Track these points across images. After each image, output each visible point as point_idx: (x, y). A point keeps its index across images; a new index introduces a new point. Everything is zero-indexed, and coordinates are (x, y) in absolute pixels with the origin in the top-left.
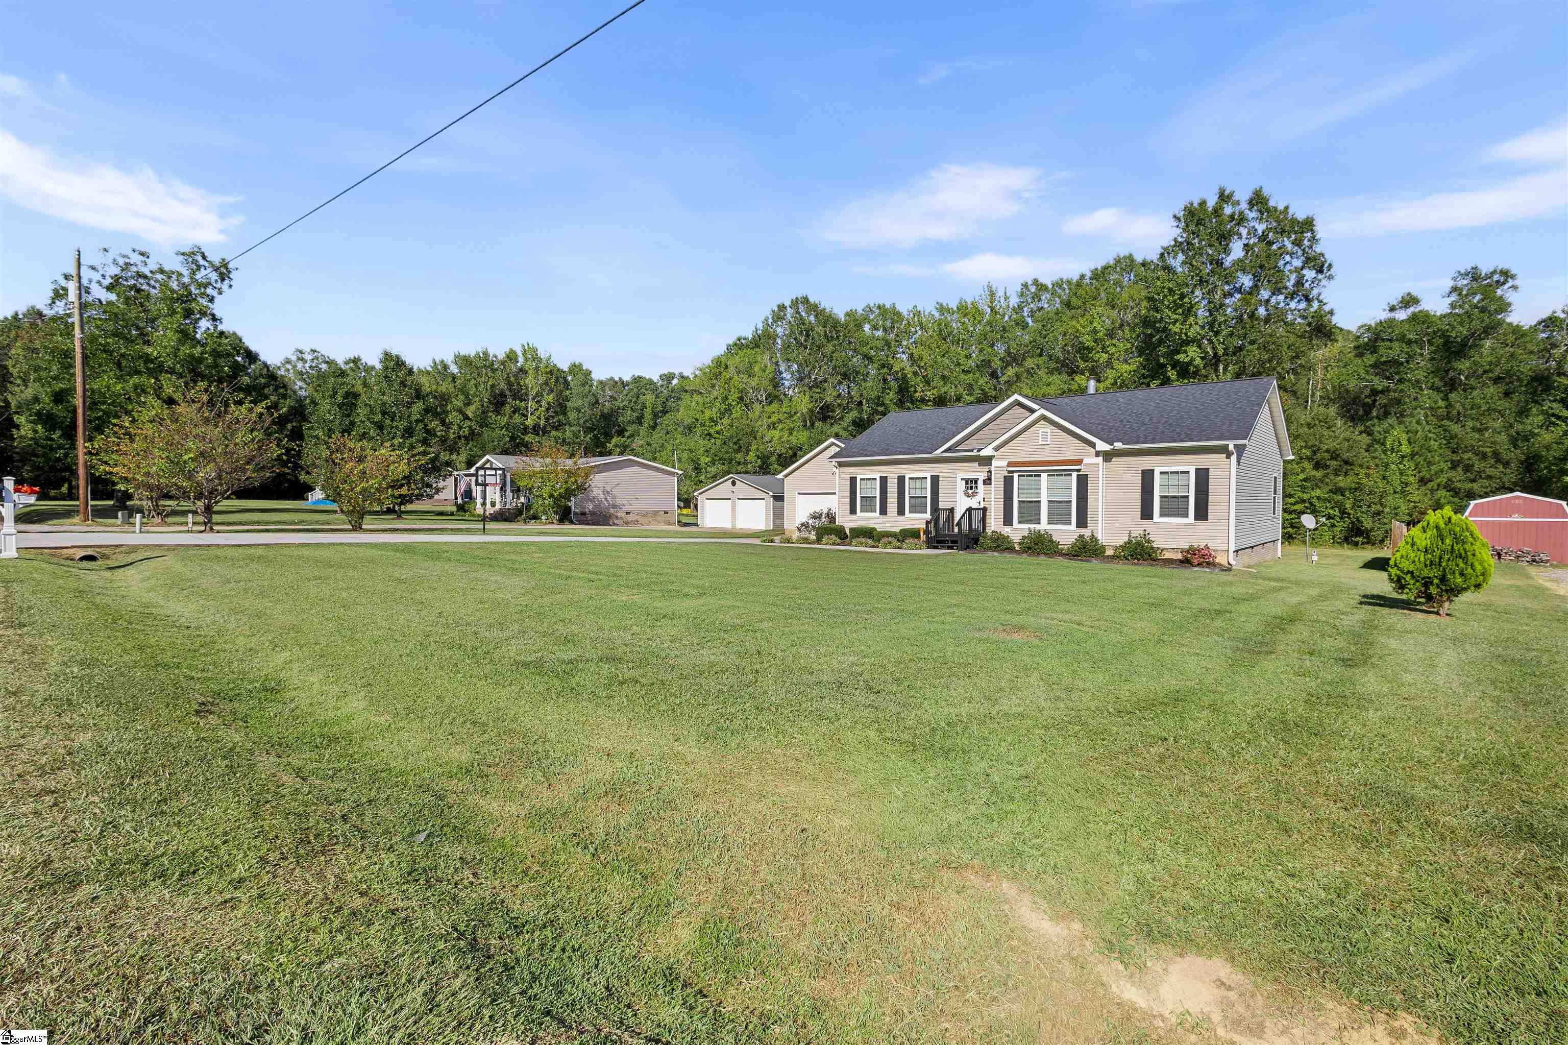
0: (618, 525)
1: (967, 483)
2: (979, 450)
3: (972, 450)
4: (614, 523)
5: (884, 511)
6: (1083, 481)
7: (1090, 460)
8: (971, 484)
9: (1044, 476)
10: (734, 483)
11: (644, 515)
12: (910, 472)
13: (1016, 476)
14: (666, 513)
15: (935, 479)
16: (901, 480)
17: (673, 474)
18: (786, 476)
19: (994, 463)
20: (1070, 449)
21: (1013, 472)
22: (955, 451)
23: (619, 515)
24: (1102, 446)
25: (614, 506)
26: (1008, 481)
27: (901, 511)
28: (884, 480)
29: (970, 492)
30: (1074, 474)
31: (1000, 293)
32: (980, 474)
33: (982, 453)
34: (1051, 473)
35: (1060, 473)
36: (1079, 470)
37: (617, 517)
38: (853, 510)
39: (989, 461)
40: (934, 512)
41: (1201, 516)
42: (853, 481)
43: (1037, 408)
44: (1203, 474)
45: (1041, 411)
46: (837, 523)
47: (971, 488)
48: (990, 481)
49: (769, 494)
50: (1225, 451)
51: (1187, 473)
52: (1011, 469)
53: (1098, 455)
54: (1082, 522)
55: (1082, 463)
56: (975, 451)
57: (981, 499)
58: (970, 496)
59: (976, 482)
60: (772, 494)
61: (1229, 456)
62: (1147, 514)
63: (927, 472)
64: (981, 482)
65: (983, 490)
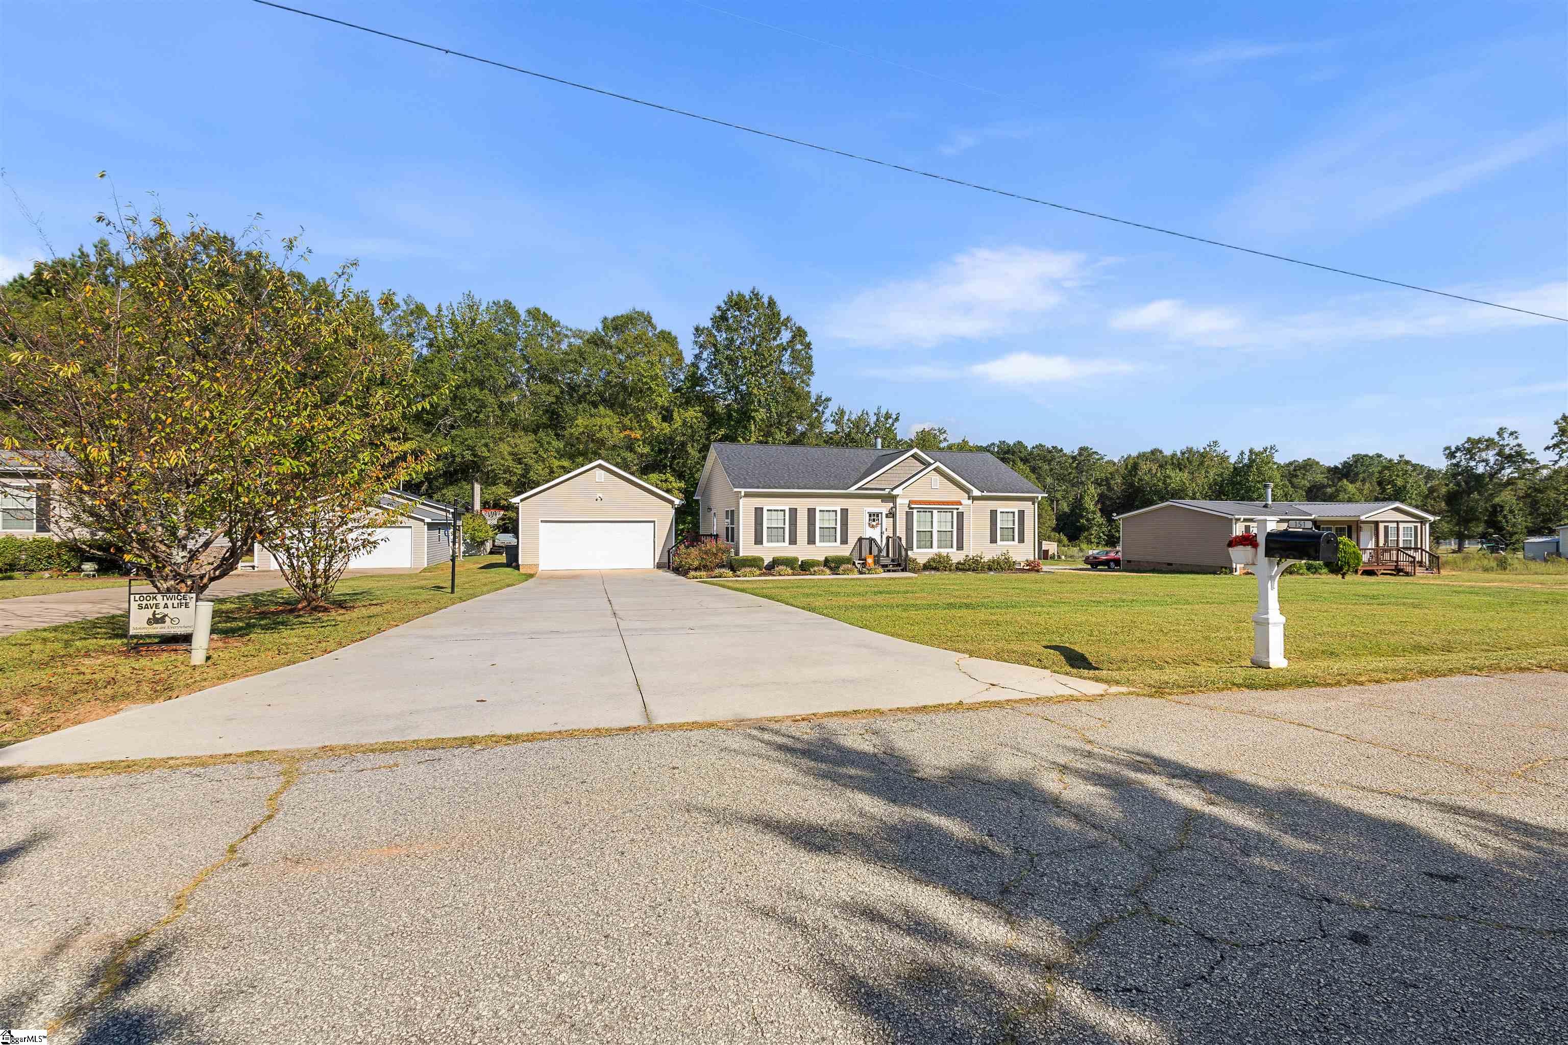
1: (870, 516)
2: (892, 490)
3: (884, 489)
5: (793, 541)
6: (961, 516)
7: (966, 502)
8: (874, 517)
9: (935, 512)
12: (820, 505)
13: (915, 511)
15: (845, 512)
16: (811, 512)
18: (522, 500)
19: (899, 501)
20: (956, 494)
21: (913, 509)
22: (866, 489)
24: (976, 493)
26: (909, 516)
27: (811, 541)
29: (874, 523)
30: (955, 512)
32: (883, 509)
33: (895, 492)
34: (940, 511)
35: (946, 511)
36: (958, 509)
38: (758, 541)
39: (892, 498)
40: (844, 541)
41: (1022, 540)
42: (759, 512)
43: (932, 461)
44: (1022, 512)
45: (938, 464)
46: (741, 554)
47: (874, 520)
48: (892, 514)
49: (423, 521)
50: (1032, 500)
51: (1014, 513)
52: (913, 506)
53: (969, 499)
54: (960, 547)
55: (960, 504)
56: (887, 491)
57: (884, 530)
58: (873, 527)
59: (878, 516)
60: (428, 520)
61: (1033, 504)
62: (993, 540)
63: (837, 505)
64: (884, 516)
65: (887, 523)
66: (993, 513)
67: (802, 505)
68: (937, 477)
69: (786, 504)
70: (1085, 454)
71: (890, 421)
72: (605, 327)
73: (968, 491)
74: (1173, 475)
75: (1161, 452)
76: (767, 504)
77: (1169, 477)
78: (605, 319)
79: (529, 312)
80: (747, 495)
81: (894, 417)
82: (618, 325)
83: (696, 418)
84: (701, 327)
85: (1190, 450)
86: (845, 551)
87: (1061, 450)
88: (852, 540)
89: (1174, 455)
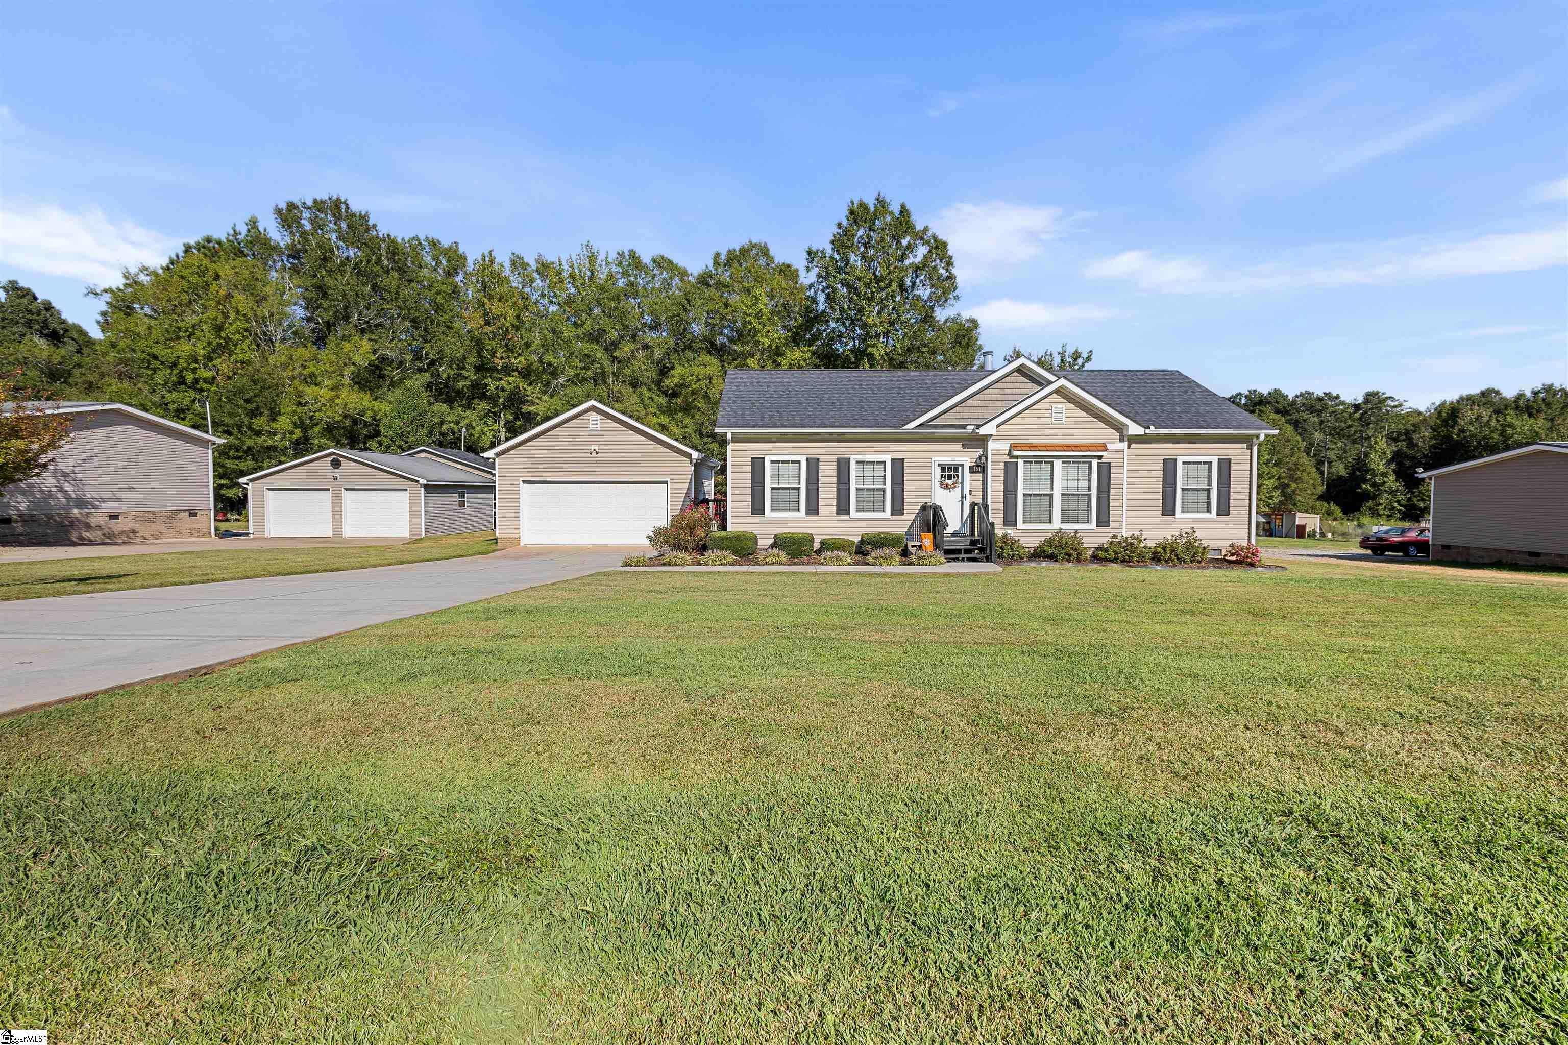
0: (91, 543)
1: (943, 470)
2: (978, 427)
3: (964, 427)
4: (81, 538)
5: (813, 509)
6: (1105, 470)
7: (1116, 445)
8: (950, 472)
9: (1057, 463)
10: (336, 464)
11: (149, 521)
12: (856, 453)
13: (1021, 462)
14: (193, 514)
15: (898, 465)
16: (843, 465)
17: (203, 443)
18: (498, 455)
19: (991, 445)
20: (1097, 432)
21: (1017, 457)
22: (936, 426)
23: (93, 521)
24: (1134, 429)
25: (82, 503)
26: (1010, 471)
27: (843, 508)
28: (813, 464)
29: (950, 482)
30: (1095, 463)
31: (601, 257)
32: (966, 458)
33: (983, 431)
34: (1066, 460)
35: (1077, 460)
36: (1100, 457)
37: (88, 526)
38: (758, 508)
39: (982, 441)
40: (897, 510)
41: (1224, 510)
42: (758, 464)
43: (1052, 378)
44: (1225, 465)
45: (1063, 382)
46: (729, 529)
47: (950, 477)
48: (980, 468)
49: (417, 482)
50: (1248, 441)
51: (1210, 464)
52: (1015, 453)
53: (1121, 440)
54: (1103, 521)
55: (1106, 449)
56: (970, 428)
57: (966, 492)
58: (947, 487)
59: (956, 470)
60: (425, 482)
61: (1250, 447)
62: (1168, 509)
63: (886, 453)
64: (967, 470)
65: (970, 480)
66: (1169, 467)
67: (828, 454)
68: (1064, 405)
69: (800, 454)
70: (1375, 400)
71: (1080, 361)
72: (716, 263)
73: (1119, 428)
74: (1517, 423)
75: (1497, 393)
76: (771, 453)
77: (1511, 426)
78: (718, 255)
79: (654, 261)
80: (736, 439)
81: (1085, 355)
82: (733, 259)
83: (805, 360)
84: (814, 249)
85: (1548, 389)
86: (899, 526)
87: (1337, 397)
88: (912, 509)
89: (1521, 396)
